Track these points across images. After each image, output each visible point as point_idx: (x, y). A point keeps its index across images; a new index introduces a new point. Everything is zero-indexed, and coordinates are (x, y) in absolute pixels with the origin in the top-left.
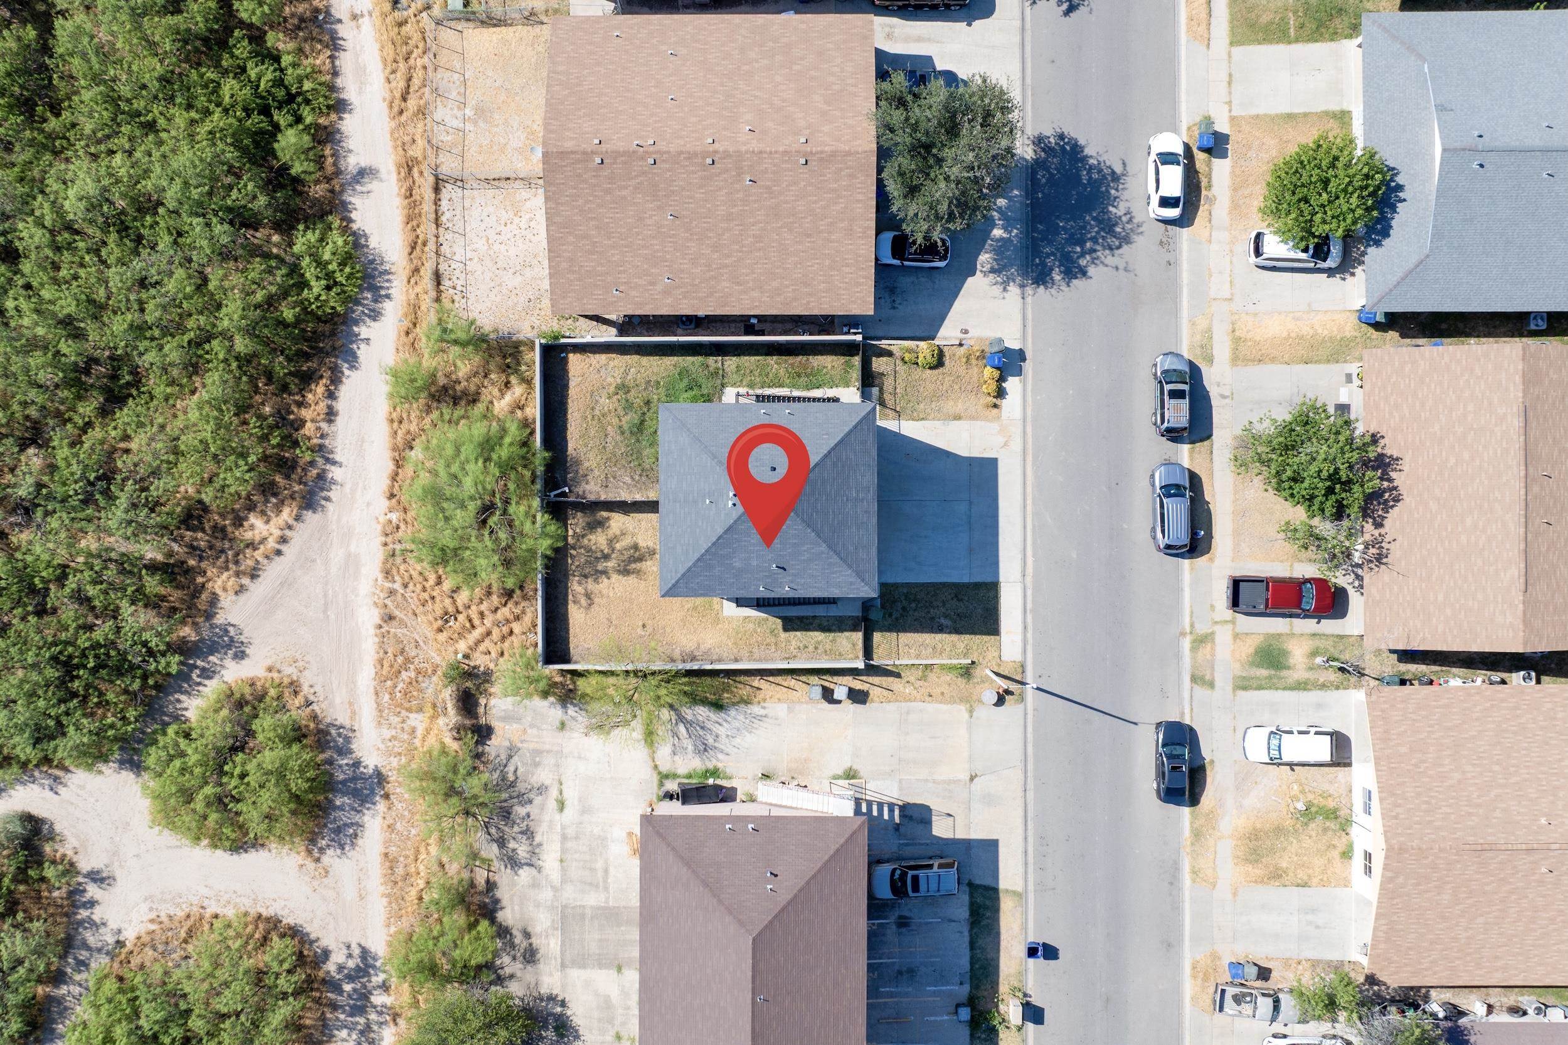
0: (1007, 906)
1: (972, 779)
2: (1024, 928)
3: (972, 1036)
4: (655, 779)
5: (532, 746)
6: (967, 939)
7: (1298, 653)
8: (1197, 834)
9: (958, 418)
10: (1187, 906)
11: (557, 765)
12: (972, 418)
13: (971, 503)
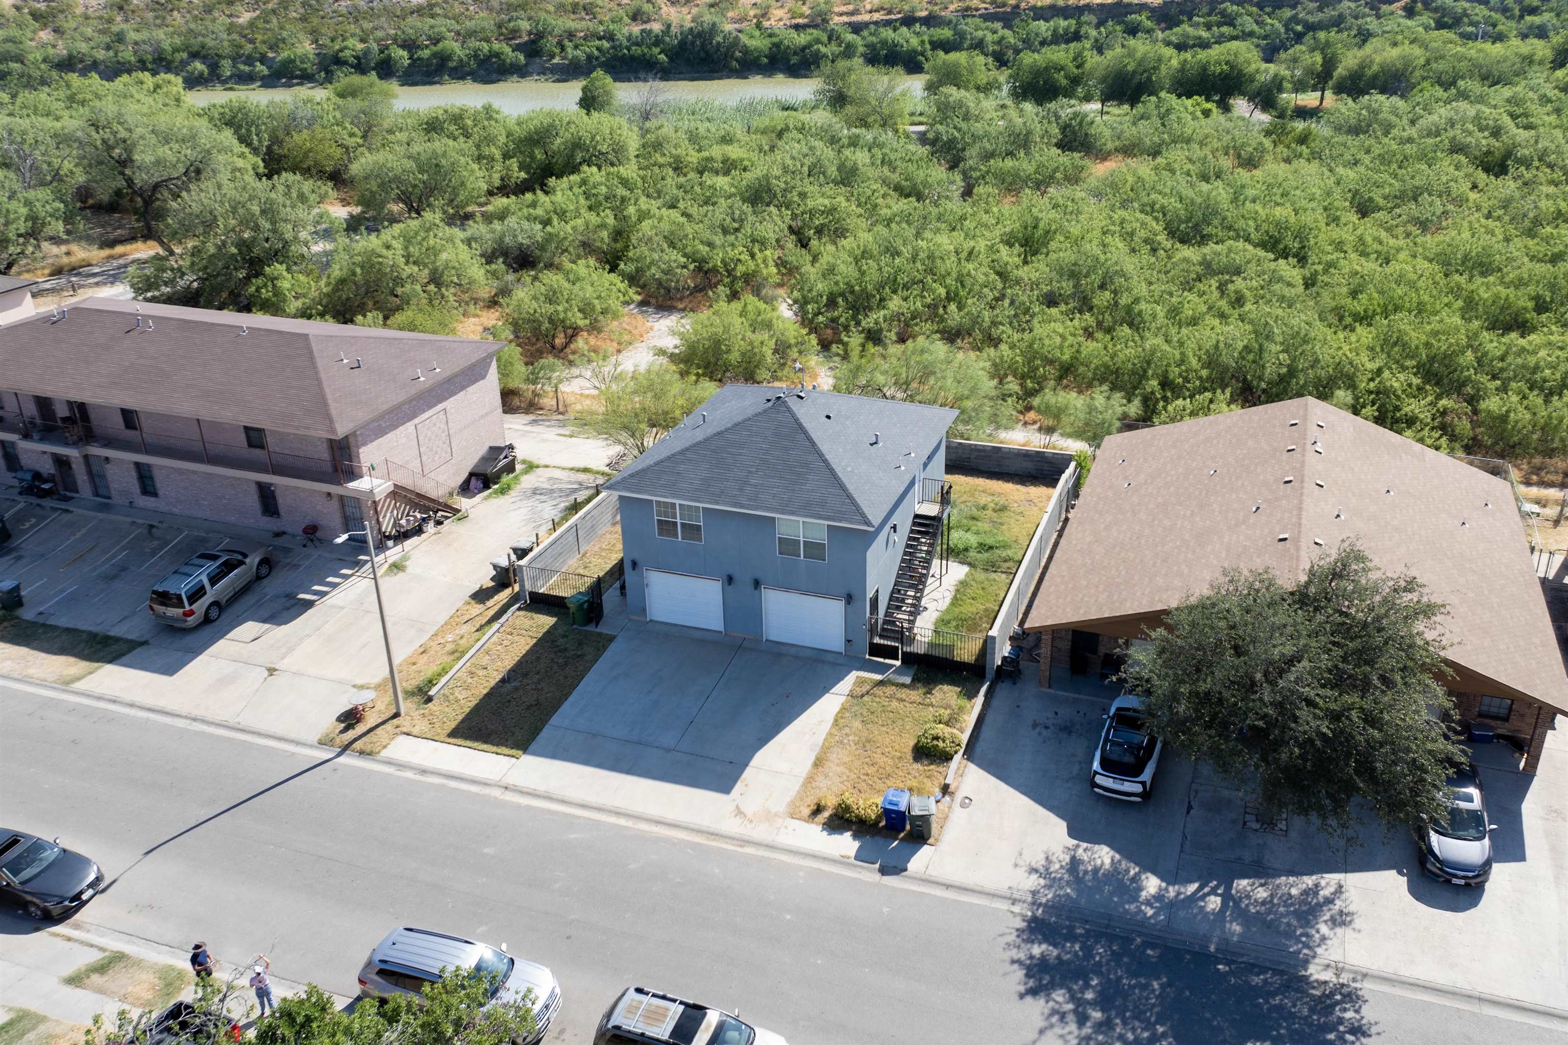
0: (76, 668)
1: (271, 671)
4: (536, 463)
6: (83, 628)
9: (819, 764)
12: (810, 780)
13: (668, 750)
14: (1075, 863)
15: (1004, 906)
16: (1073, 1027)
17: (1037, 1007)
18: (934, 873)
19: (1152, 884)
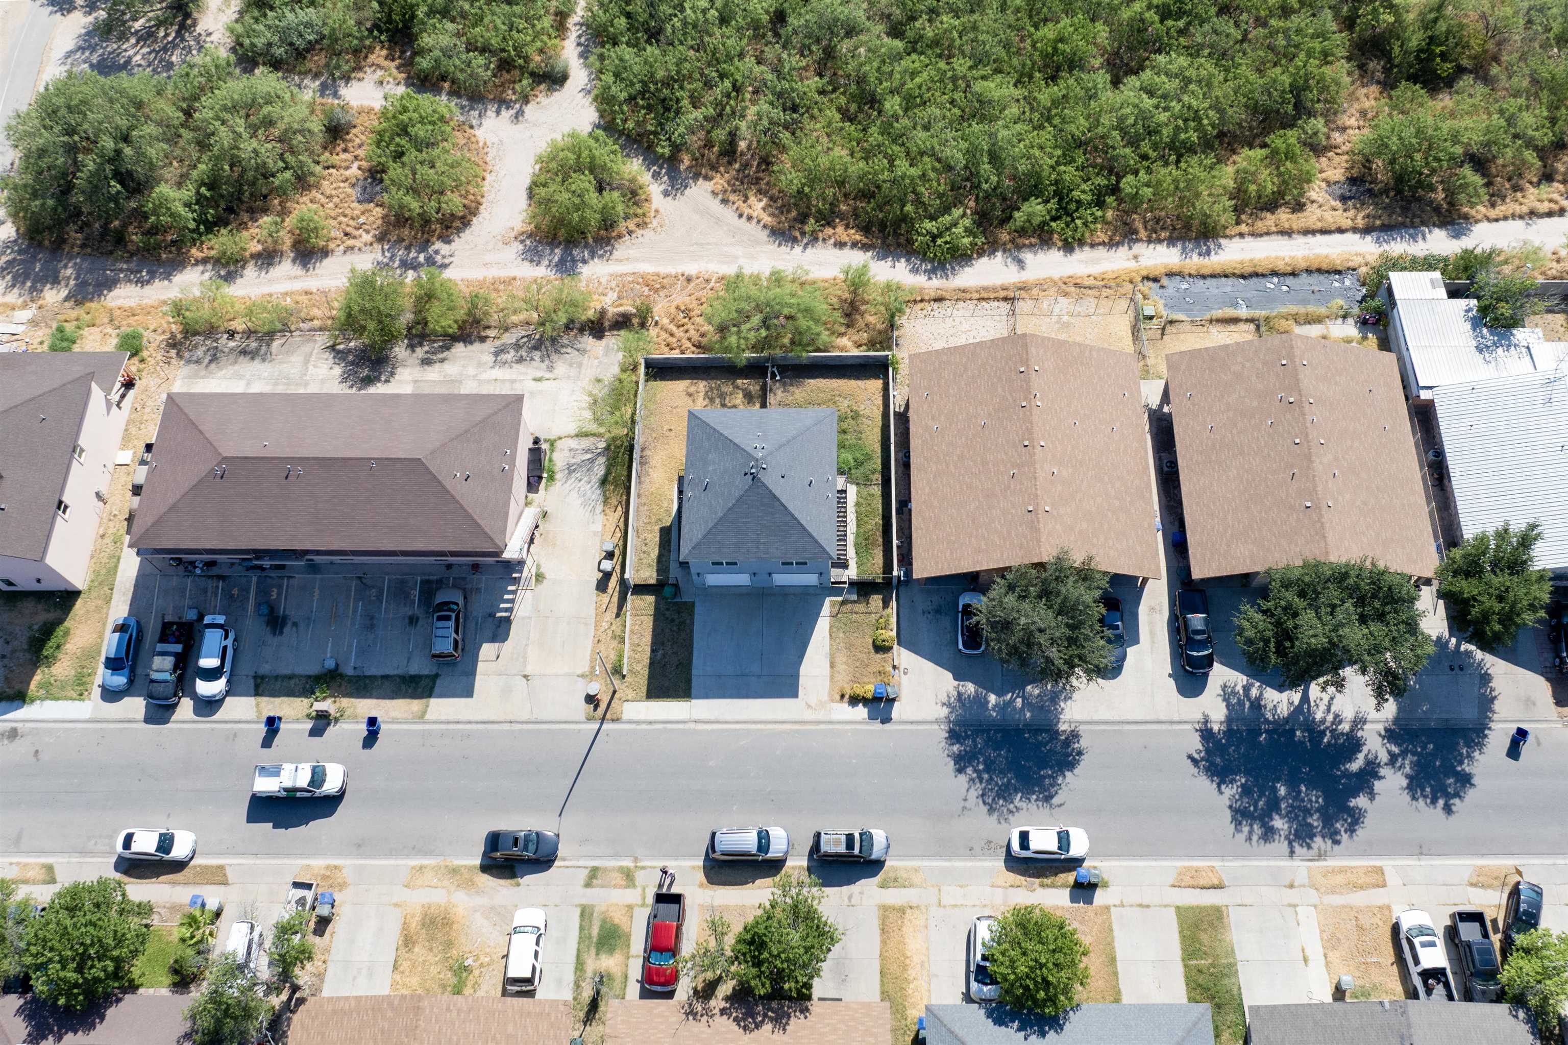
0: (415, 705)
1: (526, 677)
2: (394, 721)
3: (309, 677)
4: (552, 438)
5: (585, 362)
6: (392, 673)
7: (610, 963)
8: (454, 871)
9: (832, 665)
10: (392, 862)
11: (569, 377)
12: (832, 677)
13: (759, 676)
14: (960, 695)
15: (936, 727)
16: (978, 785)
17: (963, 779)
18: (905, 717)
19: (993, 699)
